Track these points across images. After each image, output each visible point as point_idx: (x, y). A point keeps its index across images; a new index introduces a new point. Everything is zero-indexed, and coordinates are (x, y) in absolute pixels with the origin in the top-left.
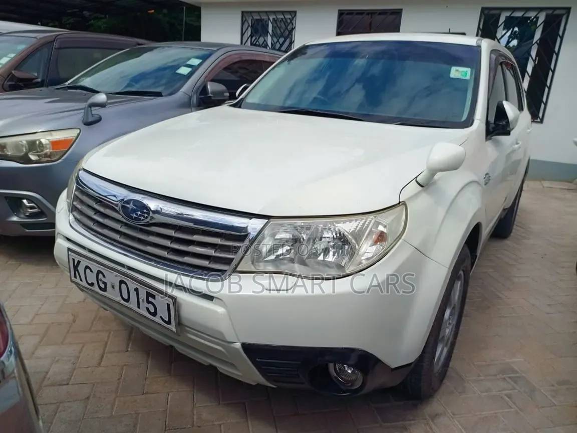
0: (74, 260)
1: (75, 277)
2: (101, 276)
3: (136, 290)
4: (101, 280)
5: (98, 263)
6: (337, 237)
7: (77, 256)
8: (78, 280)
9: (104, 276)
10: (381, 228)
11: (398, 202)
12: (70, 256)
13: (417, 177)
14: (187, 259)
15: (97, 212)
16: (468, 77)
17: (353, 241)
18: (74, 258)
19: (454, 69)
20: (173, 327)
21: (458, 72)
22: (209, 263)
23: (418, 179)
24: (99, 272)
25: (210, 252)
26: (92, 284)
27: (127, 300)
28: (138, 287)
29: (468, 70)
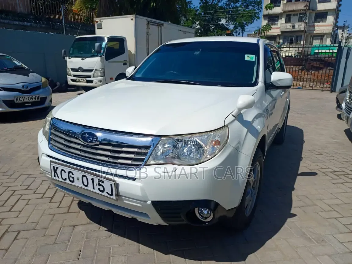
0: (54, 167)
1: (55, 176)
2: (71, 174)
3: (92, 179)
4: (71, 176)
5: (69, 167)
6: (195, 144)
7: (56, 165)
8: (57, 178)
9: (73, 174)
10: (216, 138)
11: (224, 125)
12: (52, 165)
13: (232, 113)
14: (120, 161)
15: (65, 140)
16: (254, 60)
17: (204, 145)
18: (54, 166)
19: (246, 56)
20: (114, 197)
21: (249, 57)
22: (132, 162)
23: (233, 113)
24: (70, 172)
25: (132, 156)
26: (65, 179)
27: (87, 186)
28: (93, 178)
29: (254, 56)
